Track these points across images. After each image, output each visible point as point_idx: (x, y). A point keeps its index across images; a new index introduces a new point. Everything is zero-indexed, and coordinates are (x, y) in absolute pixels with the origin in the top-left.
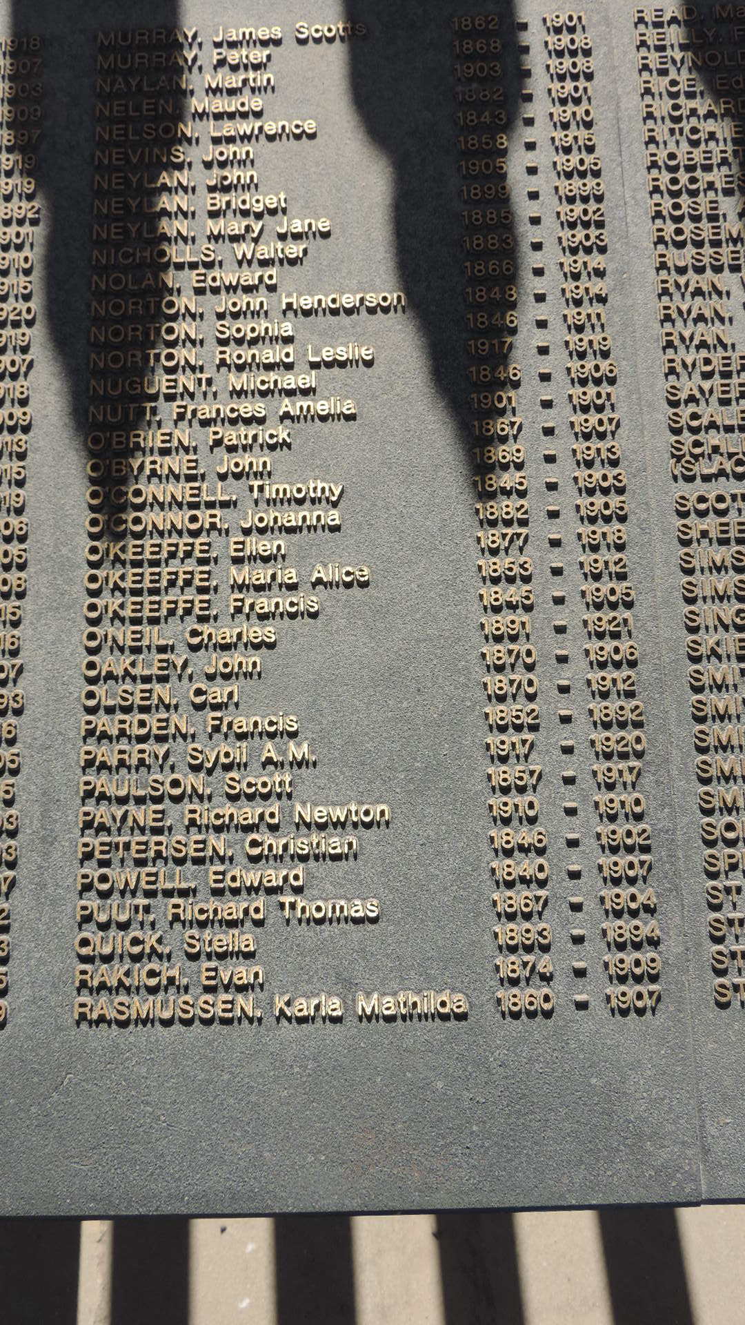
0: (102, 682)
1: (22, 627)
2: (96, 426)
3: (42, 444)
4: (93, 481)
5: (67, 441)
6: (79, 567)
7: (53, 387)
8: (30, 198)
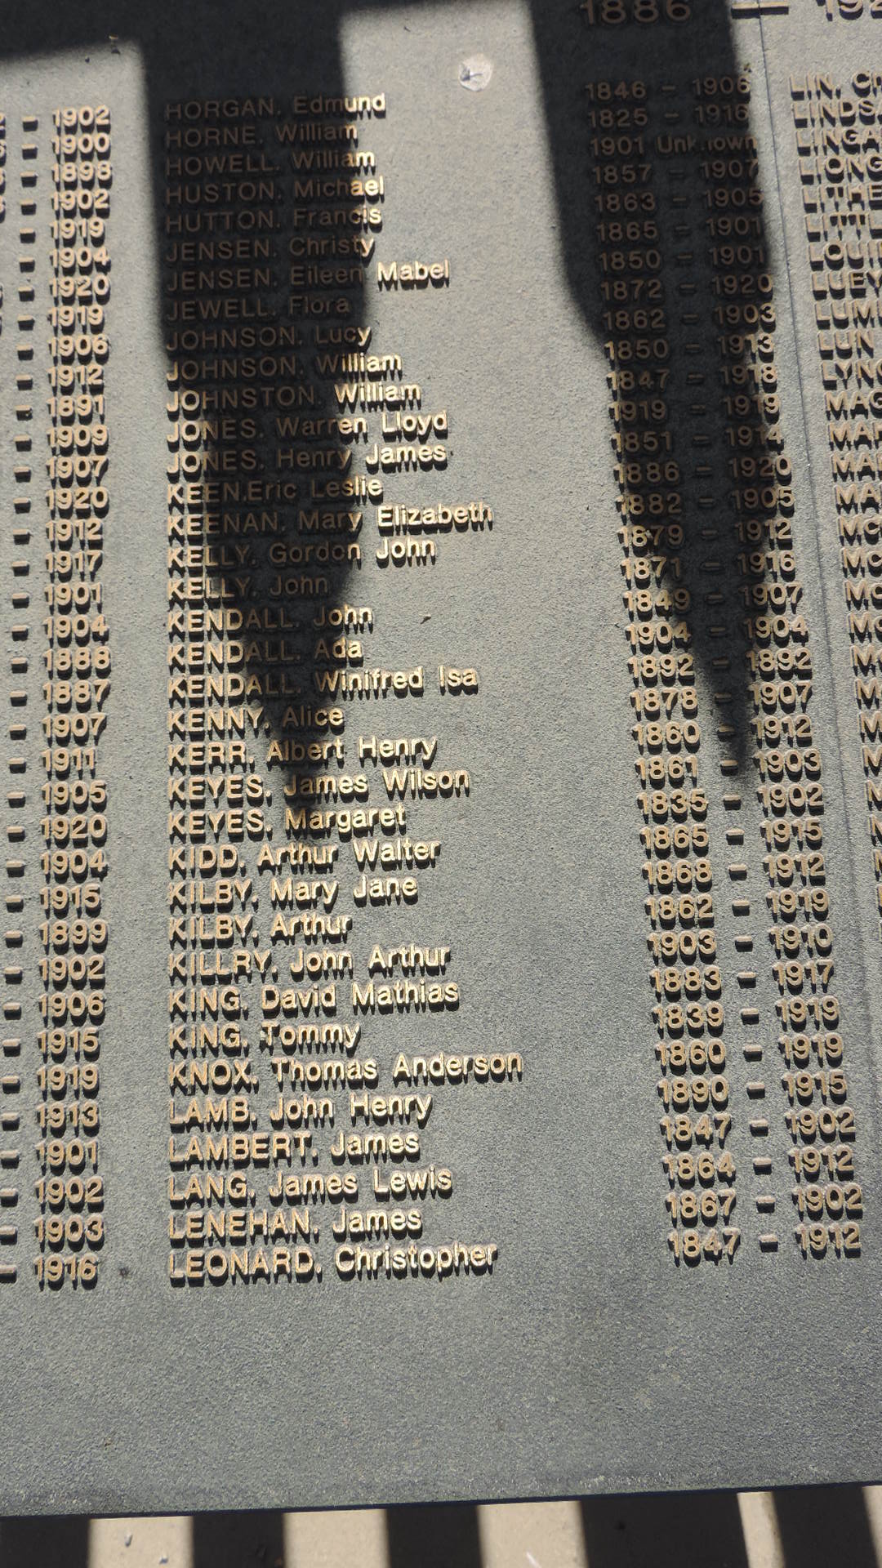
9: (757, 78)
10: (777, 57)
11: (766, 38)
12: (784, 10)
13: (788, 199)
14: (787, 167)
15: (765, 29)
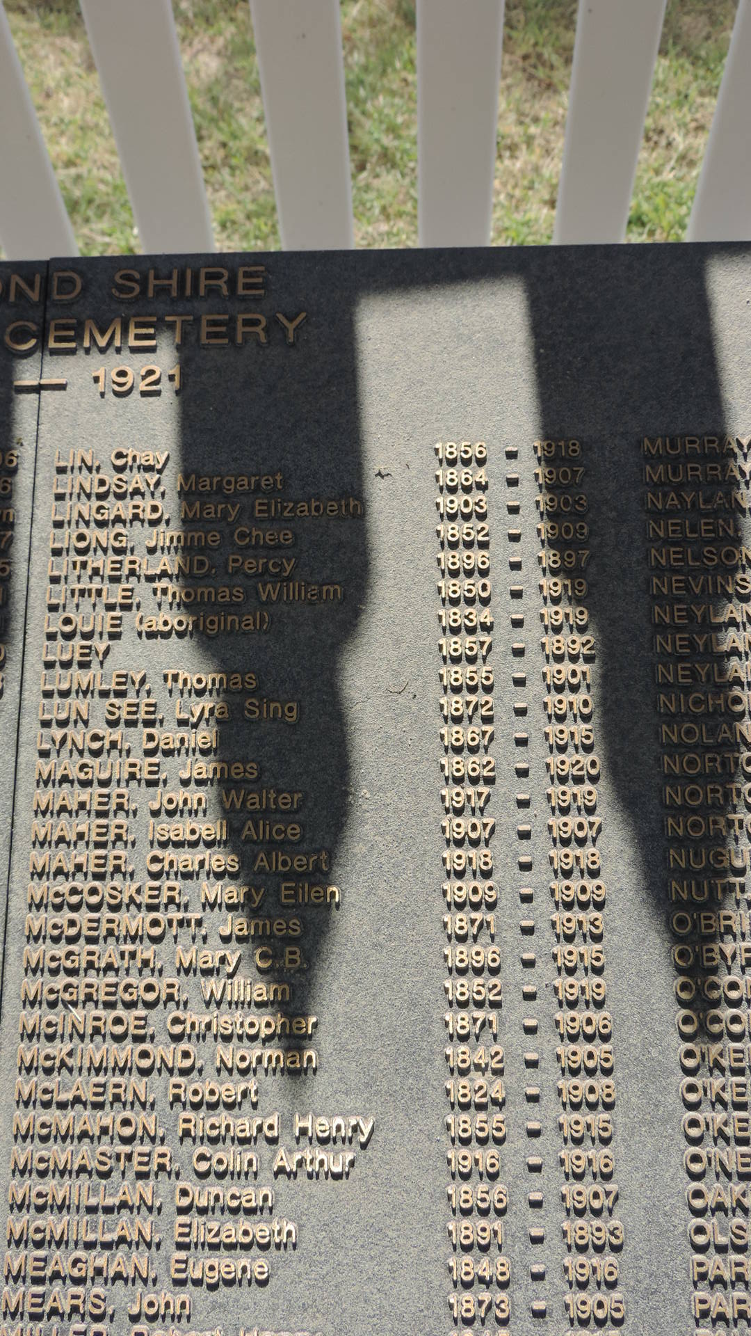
0: (709, 1213)
1: (613, 1144)
2: (680, 904)
3: (618, 923)
4: (680, 971)
5: (646, 921)
6: (672, 1073)
7: (626, 856)
8: (582, 630)
9: (27, 451)
10: (49, 431)
11: (42, 413)
12: (62, 387)
13: (36, 570)
14: (41, 538)
15: (43, 404)
